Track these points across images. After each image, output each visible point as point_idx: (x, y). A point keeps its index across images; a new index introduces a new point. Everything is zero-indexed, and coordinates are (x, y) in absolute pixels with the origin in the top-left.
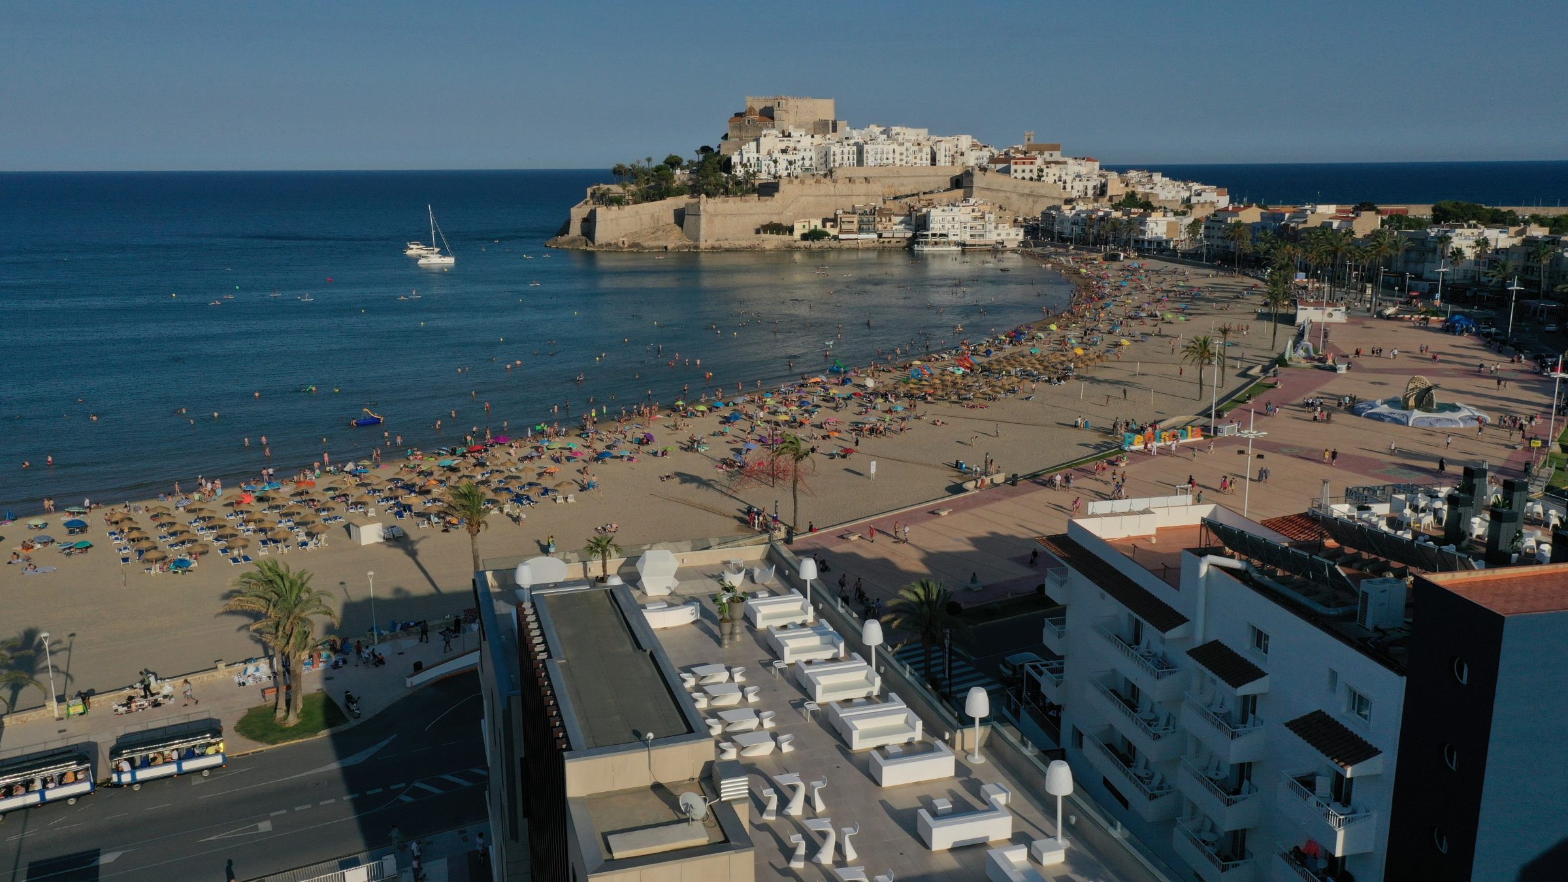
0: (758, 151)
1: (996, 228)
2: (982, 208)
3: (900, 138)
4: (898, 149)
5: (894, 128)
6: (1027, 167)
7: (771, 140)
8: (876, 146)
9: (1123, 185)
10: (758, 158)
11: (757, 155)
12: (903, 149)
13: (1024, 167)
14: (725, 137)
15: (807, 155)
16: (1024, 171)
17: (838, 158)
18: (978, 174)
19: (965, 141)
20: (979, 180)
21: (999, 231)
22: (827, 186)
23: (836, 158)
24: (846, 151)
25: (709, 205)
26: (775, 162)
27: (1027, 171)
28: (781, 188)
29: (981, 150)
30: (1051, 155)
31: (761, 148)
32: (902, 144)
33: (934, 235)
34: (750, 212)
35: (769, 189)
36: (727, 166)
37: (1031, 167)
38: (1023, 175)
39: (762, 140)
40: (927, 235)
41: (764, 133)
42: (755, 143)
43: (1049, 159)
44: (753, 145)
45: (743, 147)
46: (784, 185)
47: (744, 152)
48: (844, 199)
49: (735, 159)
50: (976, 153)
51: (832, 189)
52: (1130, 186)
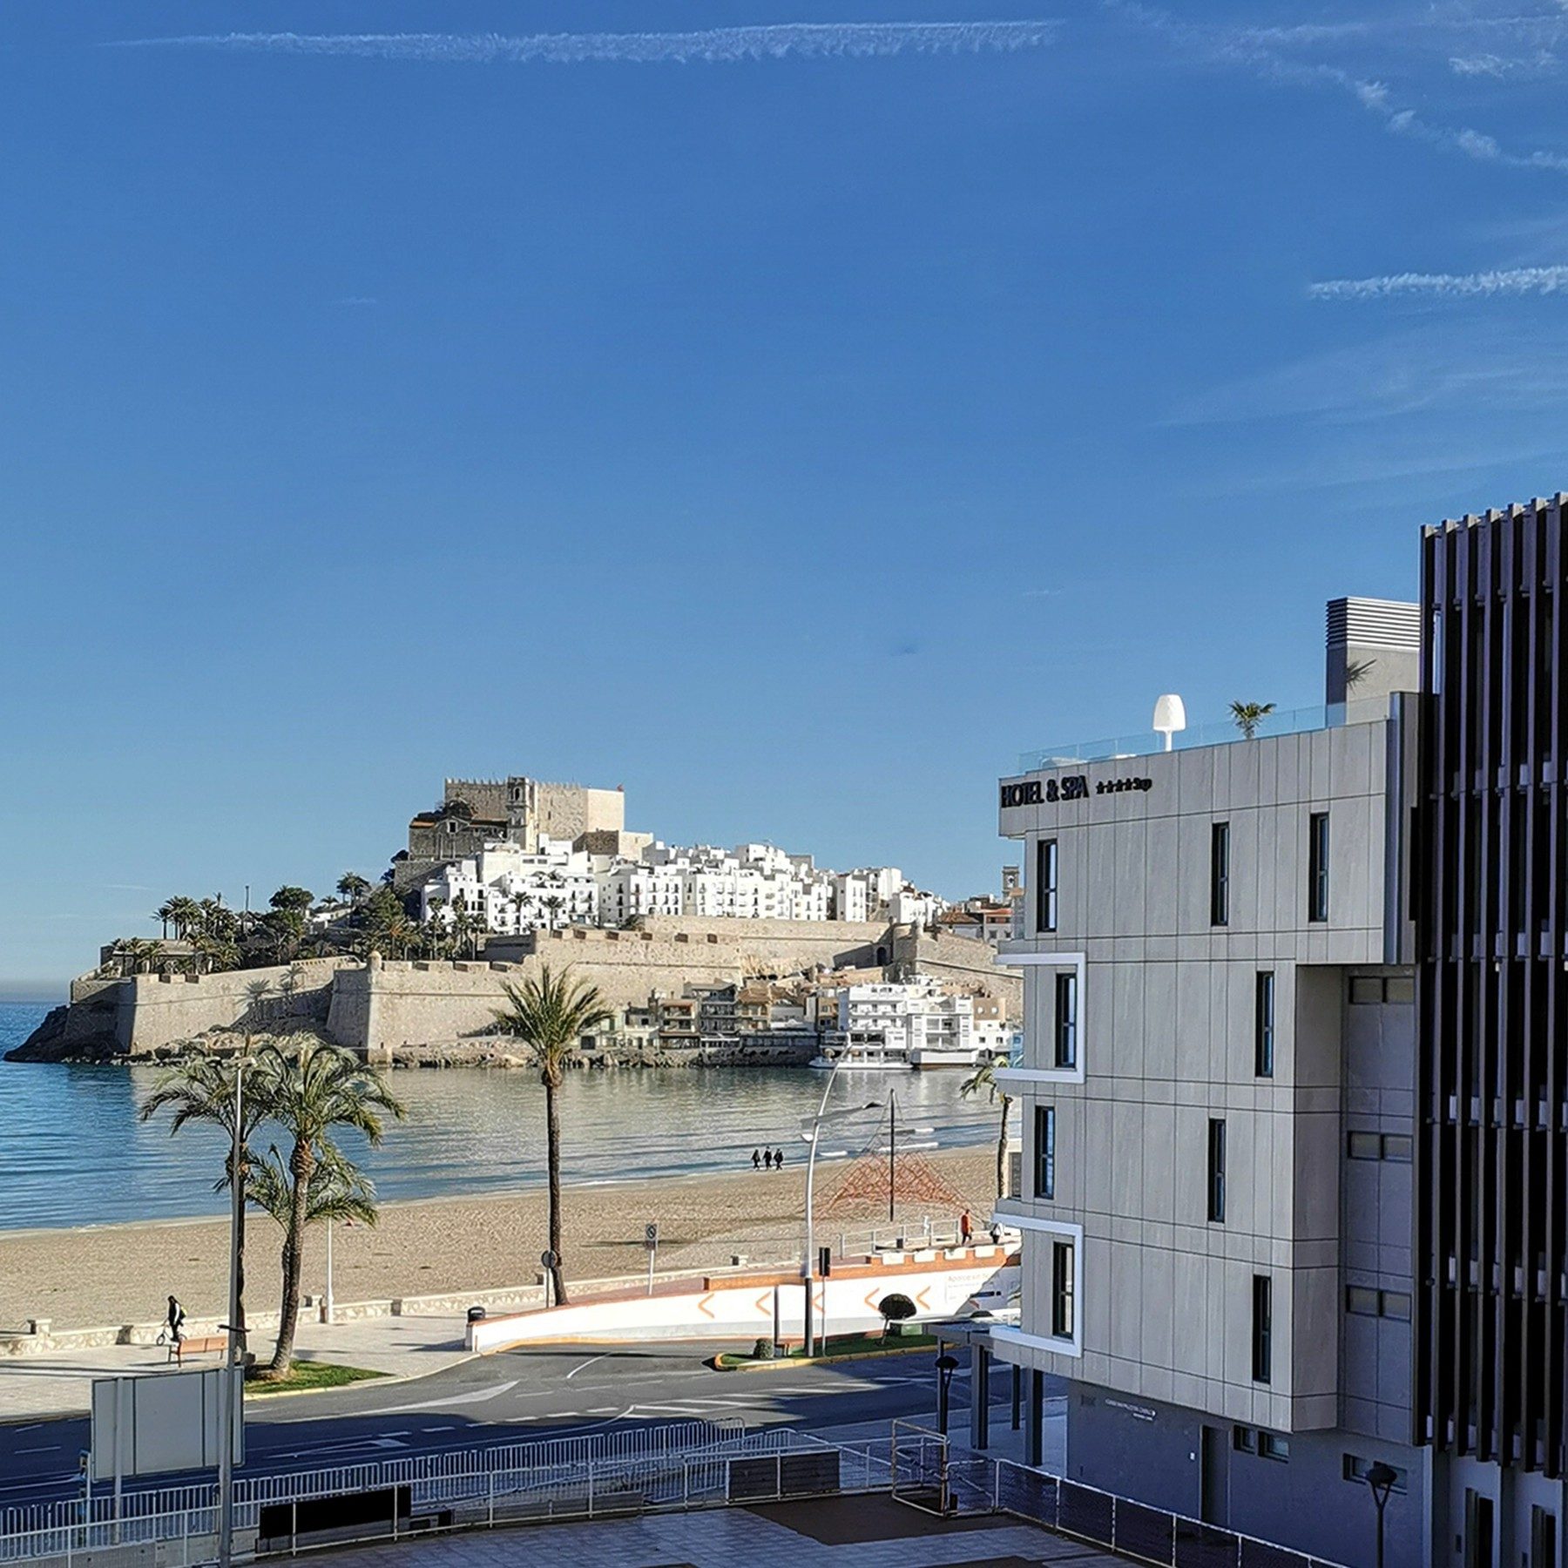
0: (479, 880)
1: (976, 1026)
2: (947, 989)
3: (766, 866)
4: (765, 887)
5: (752, 848)
7: (500, 861)
8: (721, 878)
10: (481, 892)
11: (479, 886)
12: (773, 887)
13: (1007, 927)
14: (404, 856)
15: (583, 889)
16: (1008, 935)
17: (645, 898)
18: (926, 939)
20: (930, 947)
21: (981, 1033)
22: (631, 948)
23: (642, 898)
24: (661, 885)
25: (389, 976)
26: (516, 898)
28: (536, 947)
31: (485, 874)
32: (771, 878)
33: (856, 1037)
34: (472, 991)
35: (509, 950)
36: (413, 904)
39: (487, 857)
40: (844, 1038)
41: (488, 847)
42: (473, 863)
44: (469, 866)
45: (447, 870)
46: (543, 943)
47: (450, 880)
48: (666, 971)
49: (432, 889)
50: (911, 904)
51: (642, 950)
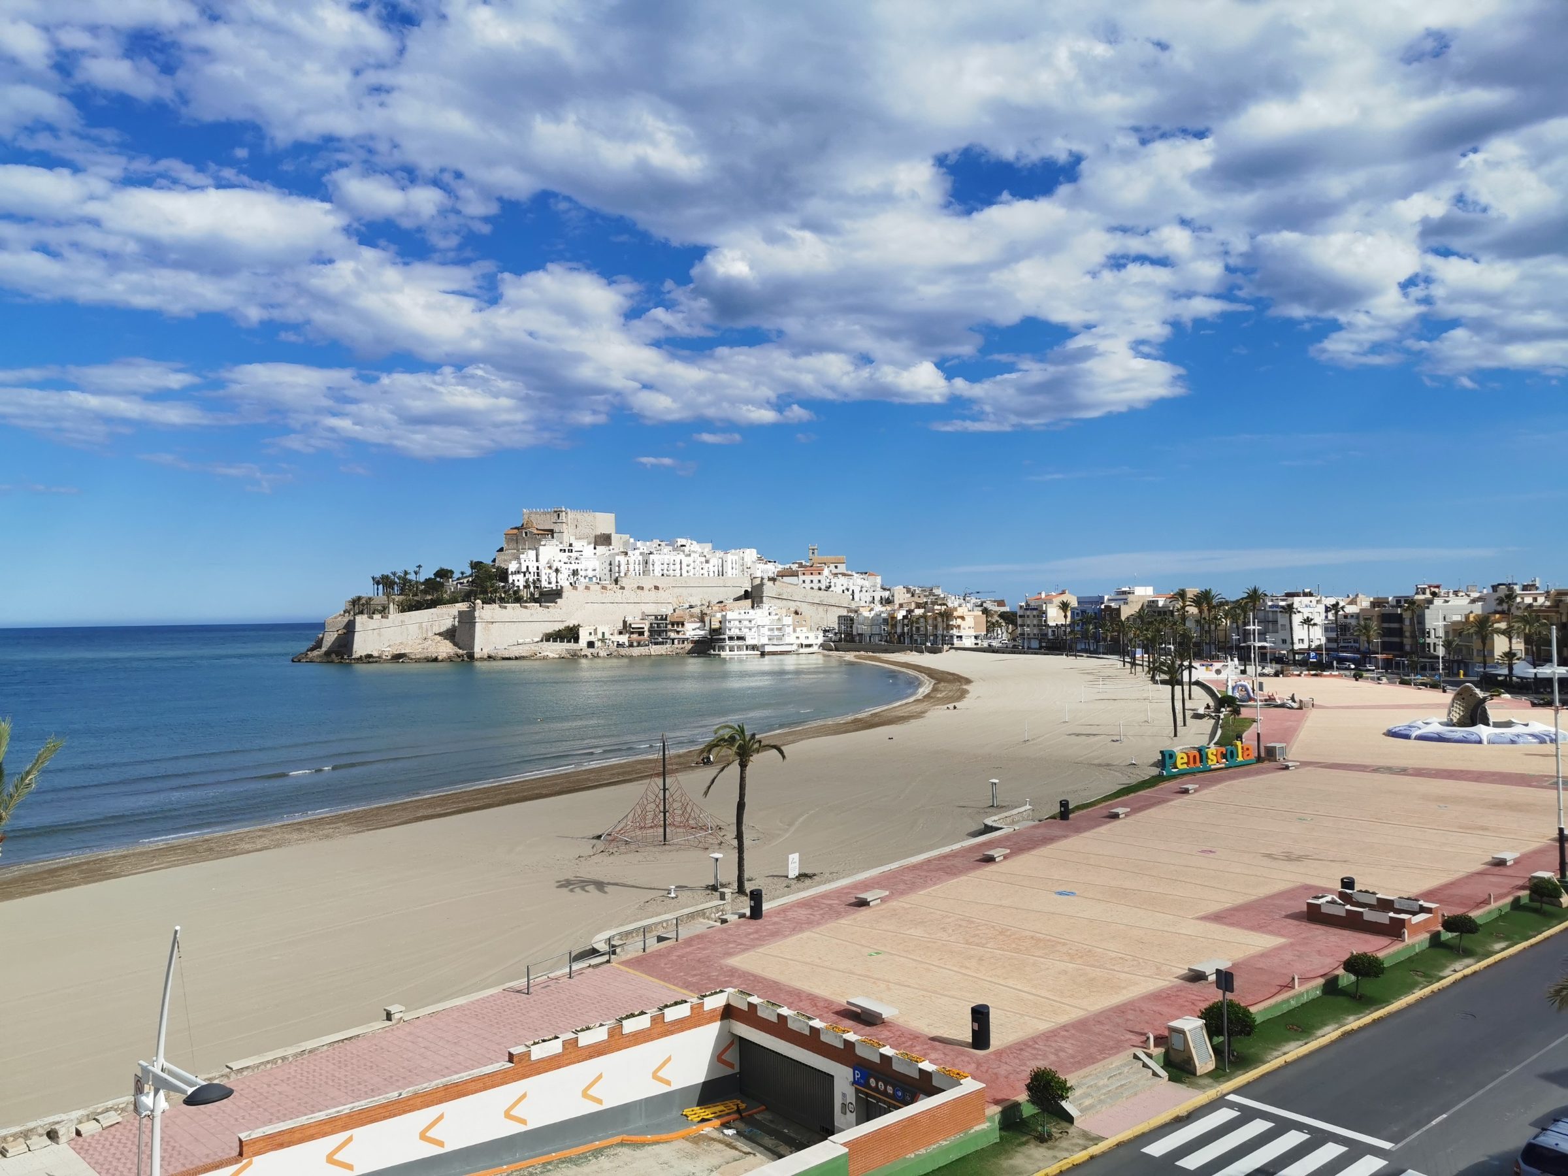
0: (537, 560)
1: (795, 631)
2: (779, 611)
3: (686, 549)
4: (686, 560)
5: (679, 540)
6: (815, 578)
7: (548, 551)
8: (662, 556)
9: (909, 595)
10: (538, 567)
11: (537, 564)
12: (690, 560)
13: (812, 577)
14: (501, 550)
15: (590, 565)
16: (812, 581)
17: (623, 568)
18: (768, 585)
19: (751, 554)
20: (769, 589)
21: (797, 635)
22: (614, 594)
23: (621, 568)
24: (631, 561)
25: (485, 612)
26: (557, 571)
27: (815, 581)
28: (564, 595)
29: (766, 563)
30: (836, 567)
31: (540, 557)
32: (689, 555)
33: (731, 638)
34: (531, 619)
35: (551, 596)
36: (503, 575)
37: (819, 577)
38: (812, 585)
39: (541, 548)
40: (724, 639)
41: (542, 543)
42: (535, 552)
43: (835, 571)
44: (532, 553)
45: (522, 556)
46: (567, 592)
47: (522, 561)
48: (632, 606)
49: (513, 567)
50: (761, 566)
51: (620, 595)
52: (916, 596)
